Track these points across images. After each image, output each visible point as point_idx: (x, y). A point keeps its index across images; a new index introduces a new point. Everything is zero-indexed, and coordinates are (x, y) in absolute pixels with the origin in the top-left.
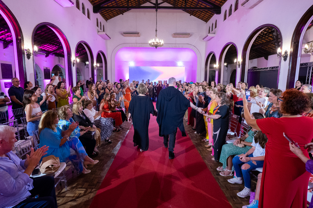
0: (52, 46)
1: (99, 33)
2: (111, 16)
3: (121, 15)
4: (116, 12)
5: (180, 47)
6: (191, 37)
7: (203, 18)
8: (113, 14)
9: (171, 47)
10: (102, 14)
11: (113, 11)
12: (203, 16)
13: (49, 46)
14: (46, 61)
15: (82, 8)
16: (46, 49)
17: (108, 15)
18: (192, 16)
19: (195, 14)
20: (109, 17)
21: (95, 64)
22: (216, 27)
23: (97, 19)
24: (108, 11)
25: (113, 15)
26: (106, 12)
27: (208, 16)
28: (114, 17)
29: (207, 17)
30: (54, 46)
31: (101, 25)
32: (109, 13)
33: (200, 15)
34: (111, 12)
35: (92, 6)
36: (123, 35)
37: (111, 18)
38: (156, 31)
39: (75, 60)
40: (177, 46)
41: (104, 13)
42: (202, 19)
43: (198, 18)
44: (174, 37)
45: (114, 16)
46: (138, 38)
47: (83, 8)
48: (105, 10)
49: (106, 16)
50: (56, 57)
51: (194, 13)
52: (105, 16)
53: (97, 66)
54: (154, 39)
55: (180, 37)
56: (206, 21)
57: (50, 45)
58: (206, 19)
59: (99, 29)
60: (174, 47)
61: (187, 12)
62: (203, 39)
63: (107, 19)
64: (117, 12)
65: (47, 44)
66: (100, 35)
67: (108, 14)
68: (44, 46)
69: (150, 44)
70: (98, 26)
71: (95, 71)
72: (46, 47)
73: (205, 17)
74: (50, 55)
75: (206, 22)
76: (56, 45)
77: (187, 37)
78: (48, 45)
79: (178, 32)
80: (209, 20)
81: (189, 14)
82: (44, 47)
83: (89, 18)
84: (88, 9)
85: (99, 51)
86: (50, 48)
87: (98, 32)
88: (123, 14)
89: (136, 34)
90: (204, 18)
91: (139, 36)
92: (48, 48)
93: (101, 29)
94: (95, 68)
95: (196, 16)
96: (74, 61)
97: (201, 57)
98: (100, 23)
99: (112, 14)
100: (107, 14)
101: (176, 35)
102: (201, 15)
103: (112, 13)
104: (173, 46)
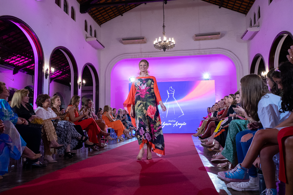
0: (23, 59)
1: (88, 40)
2: (106, 18)
3: (120, 16)
4: (112, 12)
5: (208, 54)
6: (222, 38)
7: (239, 9)
8: (109, 15)
9: (193, 55)
10: (94, 15)
11: (108, 12)
12: (239, 5)
13: (19, 59)
14: (13, 80)
15: (64, 5)
16: (15, 64)
17: (102, 18)
18: (222, 8)
19: (227, 5)
20: (103, 19)
21: (79, 80)
22: (259, 17)
23: (86, 21)
24: (101, 12)
25: (109, 17)
26: (99, 13)
27: (247, 4)
28: (110, 20)
29: (245, 7)
30: (26, 59)
31: (91, 30)
32: (103, 14)
33: (234, 5)
34: (105, 13)
35: (79, 5)
36: (122, 43)
37: (106, 20)
38: (164, 26)
39: (49, 69)
40: (203, 53)
41: (96, 14)
42: (238, 11)
43: (232, 9)
44: (196, 40)
45: (111, 18)
46: (143, 45)
47: (66, 6)
48: (97, 11)
49: (99, 19)
50: (29, 75)
51: (225, 4)
52: (97, 18)
53: (83, 84)
54: (160, 38)
55: (205, 39)
56: (245, 12)
57: (20, 57)
58: (244, 10)
59: (88, 34)
60: (197, 55)
61: (214, 4)
62: (242, 38)
63: (100, 23)
64: (114, 13)
65: (16, 56)
66: (88, 42)
67: (102, 16)
68: (12, 58)
69: (155, 45)
70: (86, 30)
71: (80, 91)
72: (15, 59)
73: (242, 6)
74: (19, 72)
75: (245, 15)
76: (29, 58)
77: (217, 39)
78: (18, 57)
79: (203, 32)
80: (249, 10)
81: (218, 7)
82: (13, 60)
83: (74, 20)
84: (72, 8)
85: (87, 64)
86: (21, 62)
87: (87, 38)
88: (122, 15)
89: (141, 39)
90: (241, 8)
91: (145, 42)
92: (17, 61)
93: (91, 35)
94: (80, 86)
95: (228, 7)
96: (47, 70)
97: (242, 65)
98: (90, 26)
99: (107, 15)
100: (100, 15)
101: (199, 37)
102: (236, 4)
103: (107, 13)
104: (196, 53)
